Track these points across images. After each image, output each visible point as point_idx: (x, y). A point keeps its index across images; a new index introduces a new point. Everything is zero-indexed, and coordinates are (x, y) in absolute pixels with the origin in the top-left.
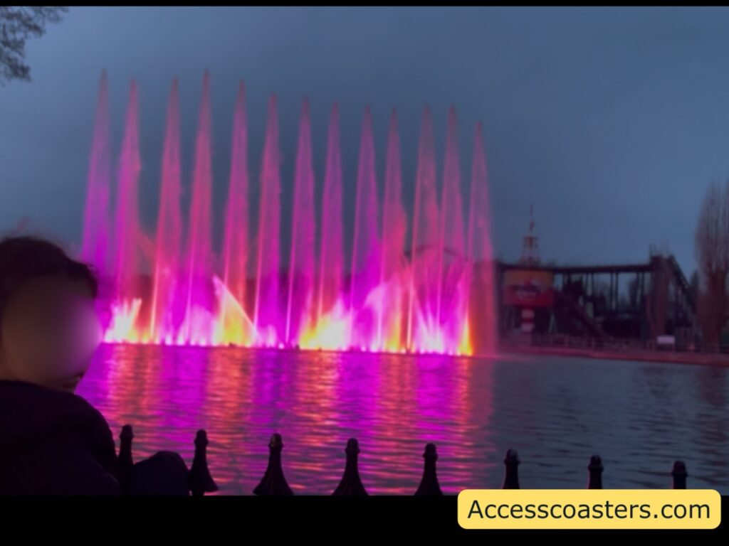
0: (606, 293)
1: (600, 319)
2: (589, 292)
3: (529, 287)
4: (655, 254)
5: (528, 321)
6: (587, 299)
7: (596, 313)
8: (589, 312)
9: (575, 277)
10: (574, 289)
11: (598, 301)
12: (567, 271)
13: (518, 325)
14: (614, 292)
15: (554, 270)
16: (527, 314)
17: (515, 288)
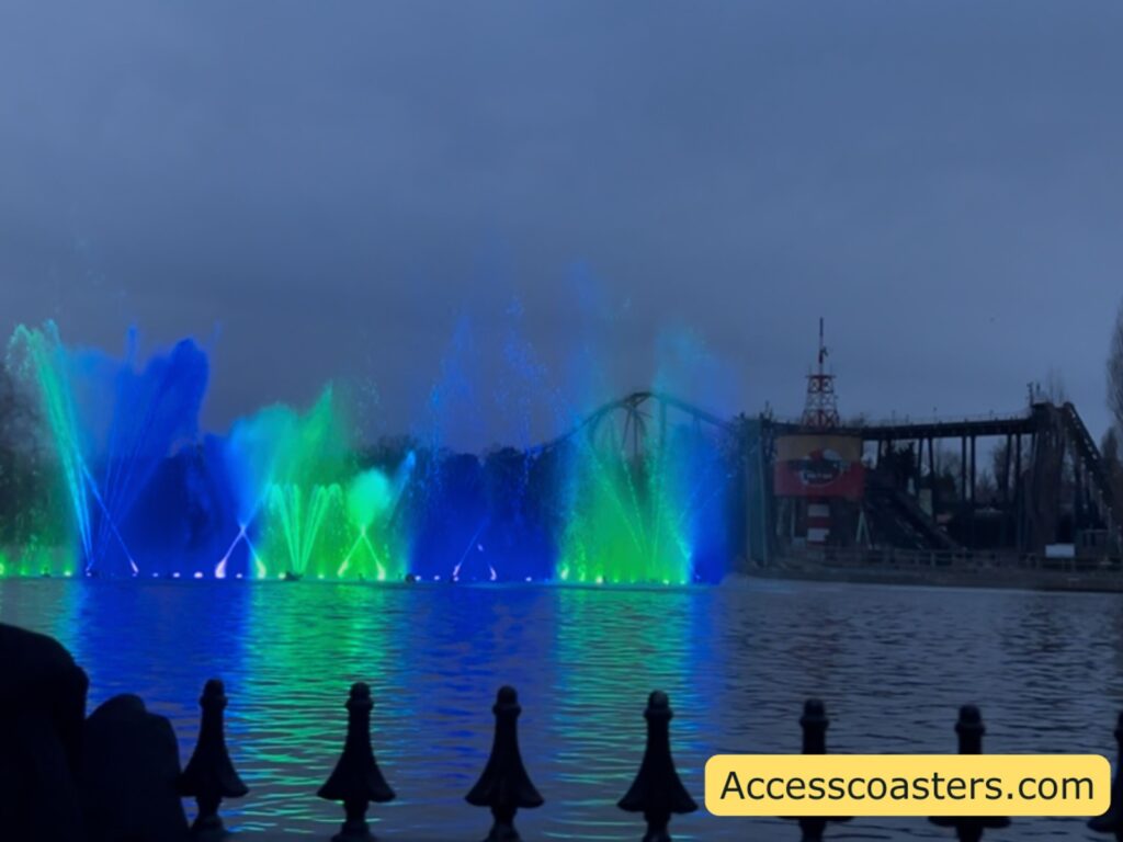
0: (955, 471)
1: (944, 518)
2: (925, 470)
3: (819, 463)
4: (1037, 401)
5: (818, 523)
6: (921, 484)
7: (938, 507)
8: (927, 507)
9: (900, 445)
10: (900, 466)
11: (939, 484)
12: (885, 434)
13: (802, 533)
14: (968, 470)
15: (862, 433)
16: (815, 511)
17: (794, 465)
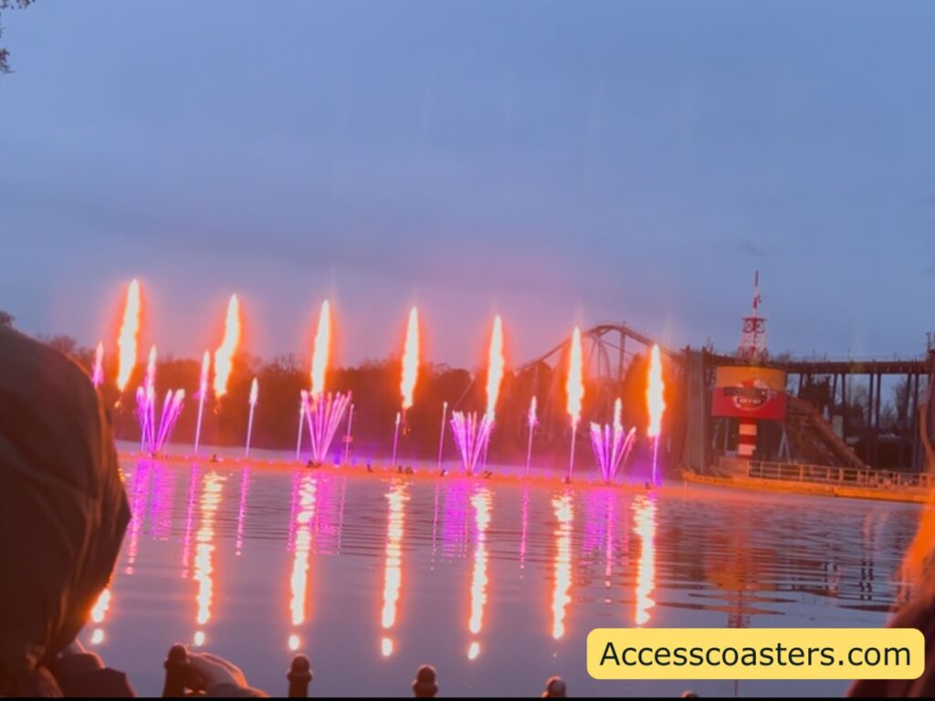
0: (863, 401)
1: (853, 440)
2: (838, 400)
4: (934, 348)
5: (748, 440)
6: (834, 411)
7: (848, 431)
8: (837, 430)
9: (818, 378)
10: (817, 395)
11: (849, 413)
12: (806, 369)
13: (733, 447)
14: (874, 401)
15: (787, 367)
16: (747, 430)
